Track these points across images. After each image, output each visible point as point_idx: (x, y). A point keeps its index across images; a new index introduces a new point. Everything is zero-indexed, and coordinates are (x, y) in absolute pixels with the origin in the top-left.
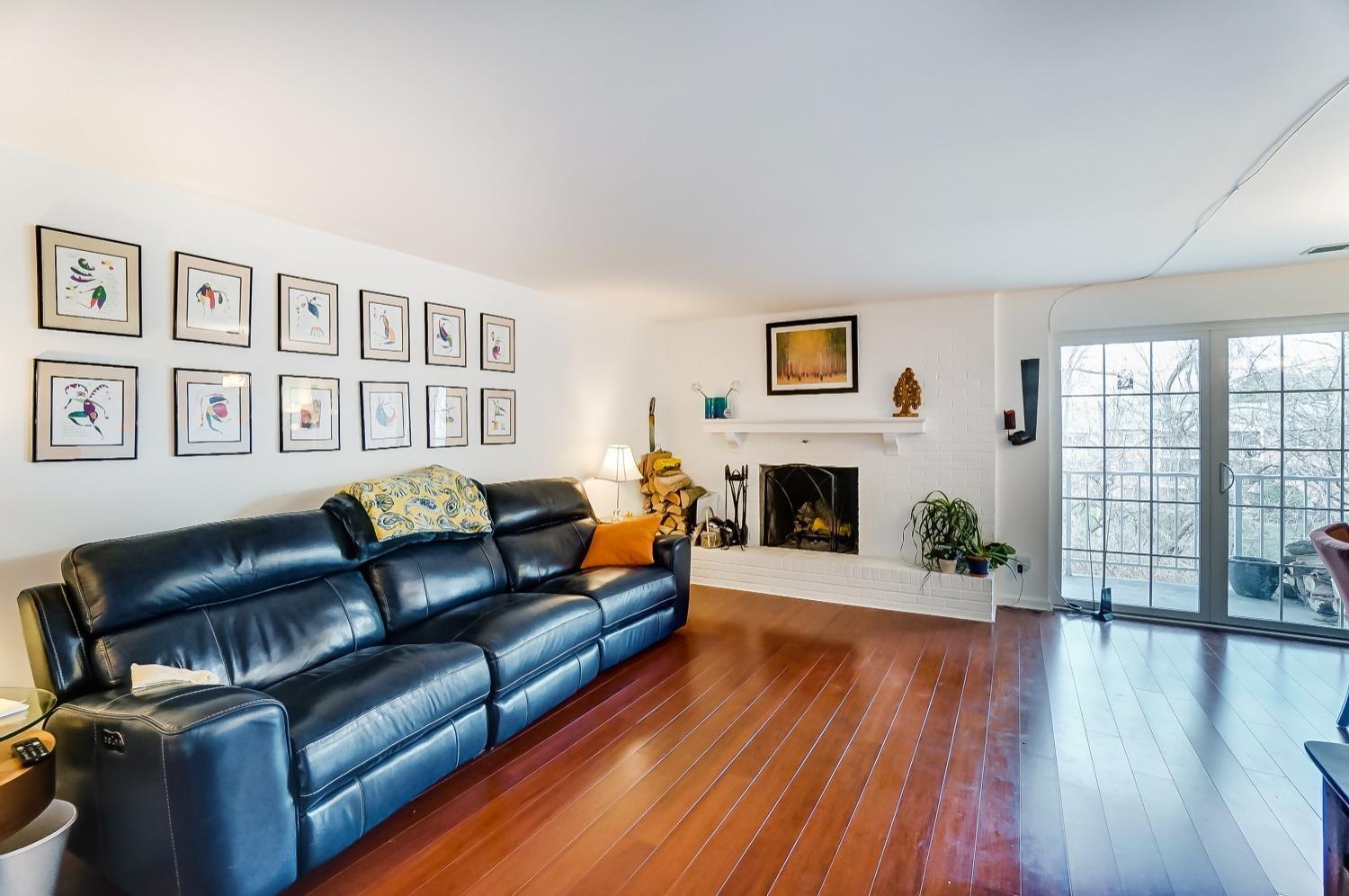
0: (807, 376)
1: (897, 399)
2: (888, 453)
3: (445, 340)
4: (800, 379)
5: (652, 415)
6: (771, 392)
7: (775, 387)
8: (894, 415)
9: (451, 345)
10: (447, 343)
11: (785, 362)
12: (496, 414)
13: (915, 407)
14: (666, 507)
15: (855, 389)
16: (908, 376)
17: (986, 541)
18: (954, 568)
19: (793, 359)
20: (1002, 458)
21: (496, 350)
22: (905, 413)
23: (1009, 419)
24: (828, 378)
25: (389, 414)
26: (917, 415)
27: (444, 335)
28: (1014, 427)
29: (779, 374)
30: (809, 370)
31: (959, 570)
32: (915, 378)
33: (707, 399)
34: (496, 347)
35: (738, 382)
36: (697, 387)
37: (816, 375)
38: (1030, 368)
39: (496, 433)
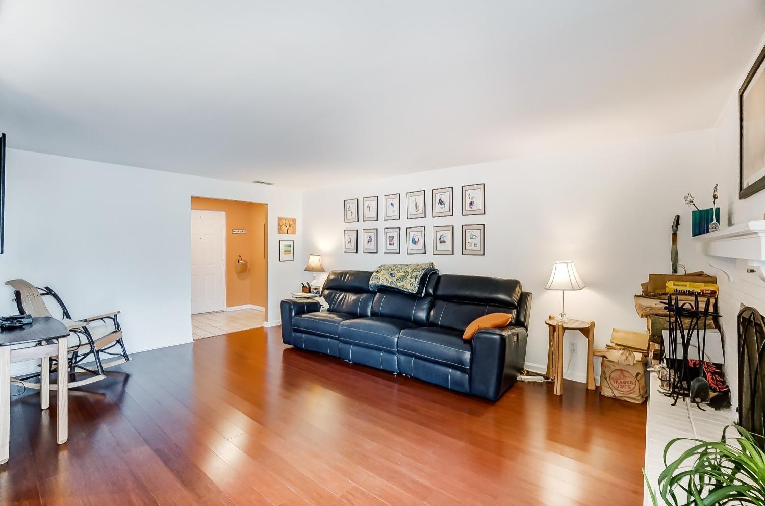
3: (441, 204)
5: (675, 234)
6: (741, 194)
7: (744, 185)
9: (445, 206)
10: (443, 206)
12: (471, 239)
21: (471, 204)
25: (416, 240)
27: (441, 202)
34: (471, 202)
36: (689, 199)
39: (471, 248)
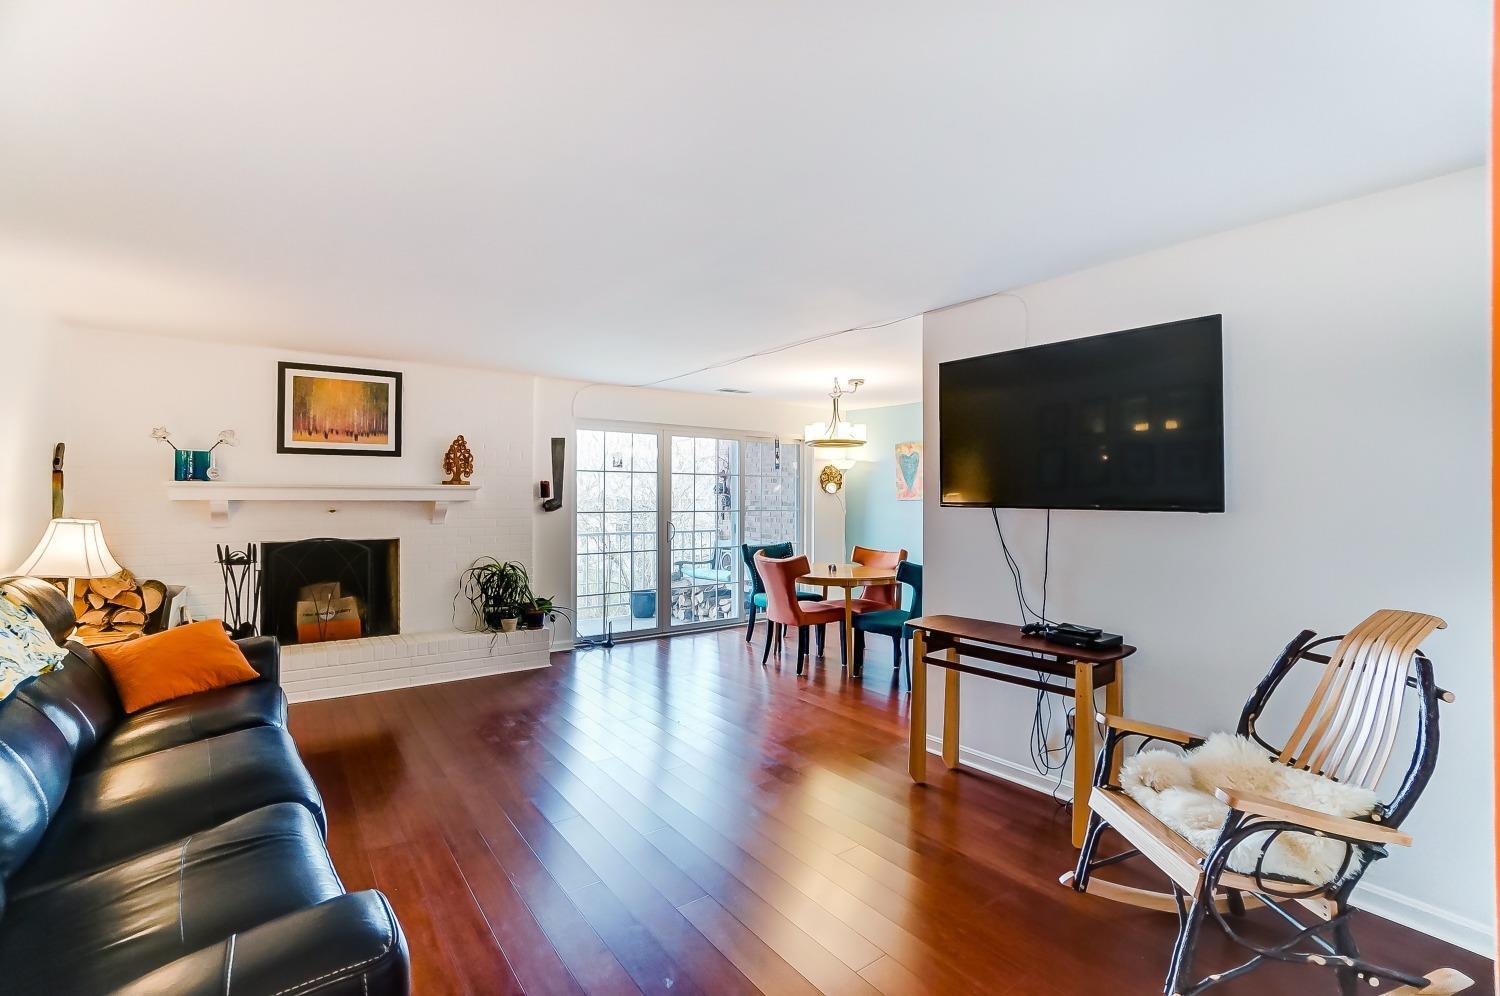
0: (337, 433)
1: (448, 467)
2: (434, 521)
4: (326, 436)
6: (281, 449)
7: (289, 443)
8: (444, 483)
11: (305, 414)
13: (467, 474)
14: (110, 614)
15: (397, 453)
16: (460, 443)
17: (535, 596)
18: (515, 626)
19: (316, 411)
20: (540, 522)
22: (456, 480)
23: (544, 487)
24: (365, 438)
26: (467, 483)
28: (548, 496)
29: (296, 427)
30: (339, 424)
31: (519, 626)
32: (468, 446)
33: (178, 453)
35: (232, 433)
36: (160, 433)
37: (349, 433)
38: (558, 444)
